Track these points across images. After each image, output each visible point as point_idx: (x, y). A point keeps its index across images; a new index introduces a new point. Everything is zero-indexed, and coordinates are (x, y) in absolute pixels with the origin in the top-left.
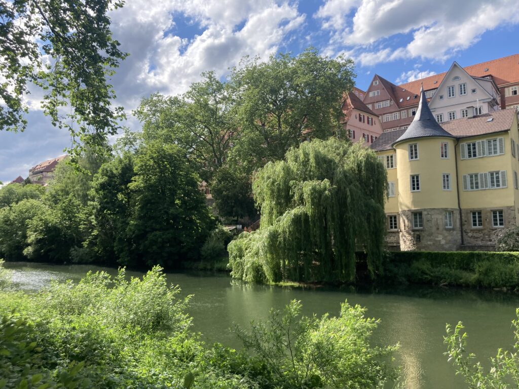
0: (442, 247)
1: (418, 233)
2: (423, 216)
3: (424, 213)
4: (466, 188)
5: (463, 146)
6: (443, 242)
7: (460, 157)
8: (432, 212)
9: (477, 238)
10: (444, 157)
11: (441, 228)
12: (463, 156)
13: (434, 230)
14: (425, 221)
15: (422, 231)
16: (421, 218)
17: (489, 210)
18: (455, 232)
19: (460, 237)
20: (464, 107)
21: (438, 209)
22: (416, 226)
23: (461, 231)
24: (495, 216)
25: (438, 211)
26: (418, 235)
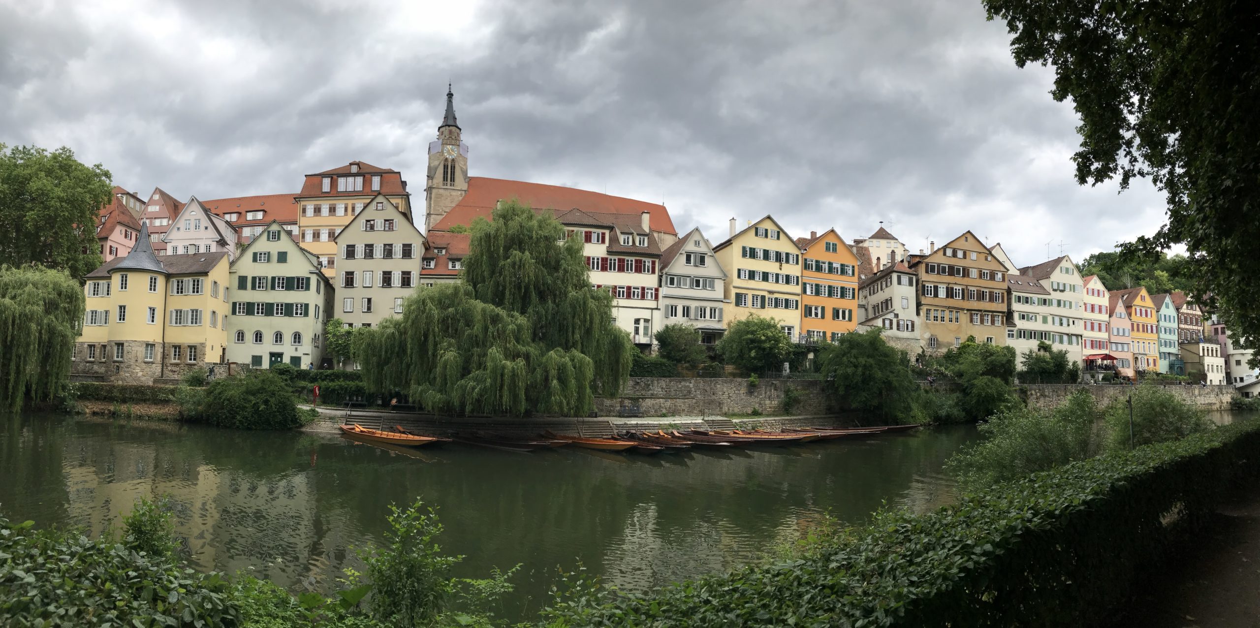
0: (138, 379)
1: (118, 364)
2: (125, 347)
3: (126, 344)
4: (171, 322)
5: (173, 281)
6: (140, 374)
7: (169, 293)
8: (133, 344)
9: (175, 372)
10: (152, 291)
11: (140, 360)
12: (172, 292)
13: (132, 362)
14: (125, 352)
15: (121, 362)
16: (122, 349)
17: (186, 345)
18: (154, 365)
19: (160, 370)
20: (187, 243)
21: (139, 342)
22: (118, 357)
23: (163, 364)
24: (191, 352)
25: (139, 344)
26: (117, 366)
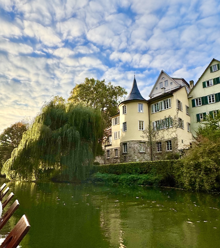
1: (125, 155)
2: (128, 145)
3: (128, 143)
4: (154, 129)
5: (152, 106)
7: (151, 112)
8: (132, 143)
11: (137, 152)
12: (153, 111)
13: (132, 153)
14: (128, 148)
15: (126, 154)
17: (165, 141)
18: (146, 155)
22: (125, 151)
23: (151, 154)
24: (168, 145)
25: (135, 142)
26: (125, 156)
